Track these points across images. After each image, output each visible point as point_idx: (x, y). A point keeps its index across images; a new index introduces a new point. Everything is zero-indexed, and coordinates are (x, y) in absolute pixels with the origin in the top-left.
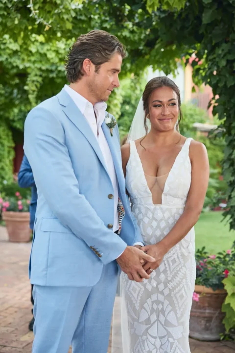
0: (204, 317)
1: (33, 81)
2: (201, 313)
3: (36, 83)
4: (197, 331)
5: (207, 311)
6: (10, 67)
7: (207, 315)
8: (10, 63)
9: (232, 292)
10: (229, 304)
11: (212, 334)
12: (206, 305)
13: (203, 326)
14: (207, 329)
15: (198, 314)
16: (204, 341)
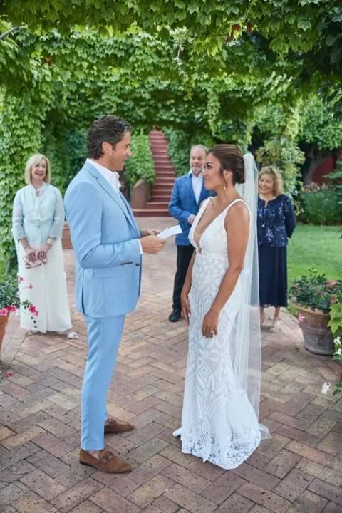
0: (318, 335)
1: (212, 107)
2: (315, 331)
3: (214, 108)
4: (312, 345)
5: (320, 330)
6: (199, 91)
7: (320, 333)
8: (200, 87)
9: (335, 317)
10: (330, 327)
11: (325, 349)
12: (320, 325)
13: (317, 342)
14: (320, 345)
15: (312, 331)
16: (317, 354)
